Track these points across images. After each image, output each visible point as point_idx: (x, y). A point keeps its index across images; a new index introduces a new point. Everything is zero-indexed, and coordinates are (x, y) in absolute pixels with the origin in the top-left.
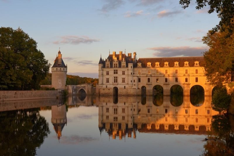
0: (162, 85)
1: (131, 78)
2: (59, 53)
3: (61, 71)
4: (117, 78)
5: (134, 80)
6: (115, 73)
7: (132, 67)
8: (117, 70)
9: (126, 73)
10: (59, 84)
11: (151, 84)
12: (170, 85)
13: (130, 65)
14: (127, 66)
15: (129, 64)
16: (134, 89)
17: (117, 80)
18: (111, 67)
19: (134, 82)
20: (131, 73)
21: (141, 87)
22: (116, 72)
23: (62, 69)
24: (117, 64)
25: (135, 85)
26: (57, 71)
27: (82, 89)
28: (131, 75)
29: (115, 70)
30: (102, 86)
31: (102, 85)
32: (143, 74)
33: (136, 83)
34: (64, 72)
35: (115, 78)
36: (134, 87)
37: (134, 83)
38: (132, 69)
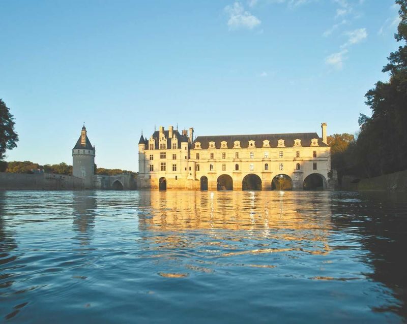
0: (231, 175)
1: (184, 164)
2: (84, 128)
3: (85, 155)
4: (165, 164)
5: (190, 168)
6: (161, 157)
7: (187, 148)
8: (165, 153)
9: (178, 157)
10: (83, 172)
11: (215, 173)
12: (242, 174)
13: (184, 145)
14: (179, 147)
15: (182, 143)
16: (189, 180)
17: (165, 167)
18: (157, 148)
19: (190, 170)
20: (186, 157)
21: (200, 177)
22: (163, 156)
23: (87, 151)
24: (165, 145)
25: (191, 174)
26: (79, 154)
27: (117, 181)
28: (186, 160)
29: (161, 153)
30: (144, 177)
31: (143, 175)
32: (203, 159)
33: (192, 171)
34: (90, 155)
35: (162, 164)
36: (190, 177)
37: (190, 172)
38: (187, 150)
